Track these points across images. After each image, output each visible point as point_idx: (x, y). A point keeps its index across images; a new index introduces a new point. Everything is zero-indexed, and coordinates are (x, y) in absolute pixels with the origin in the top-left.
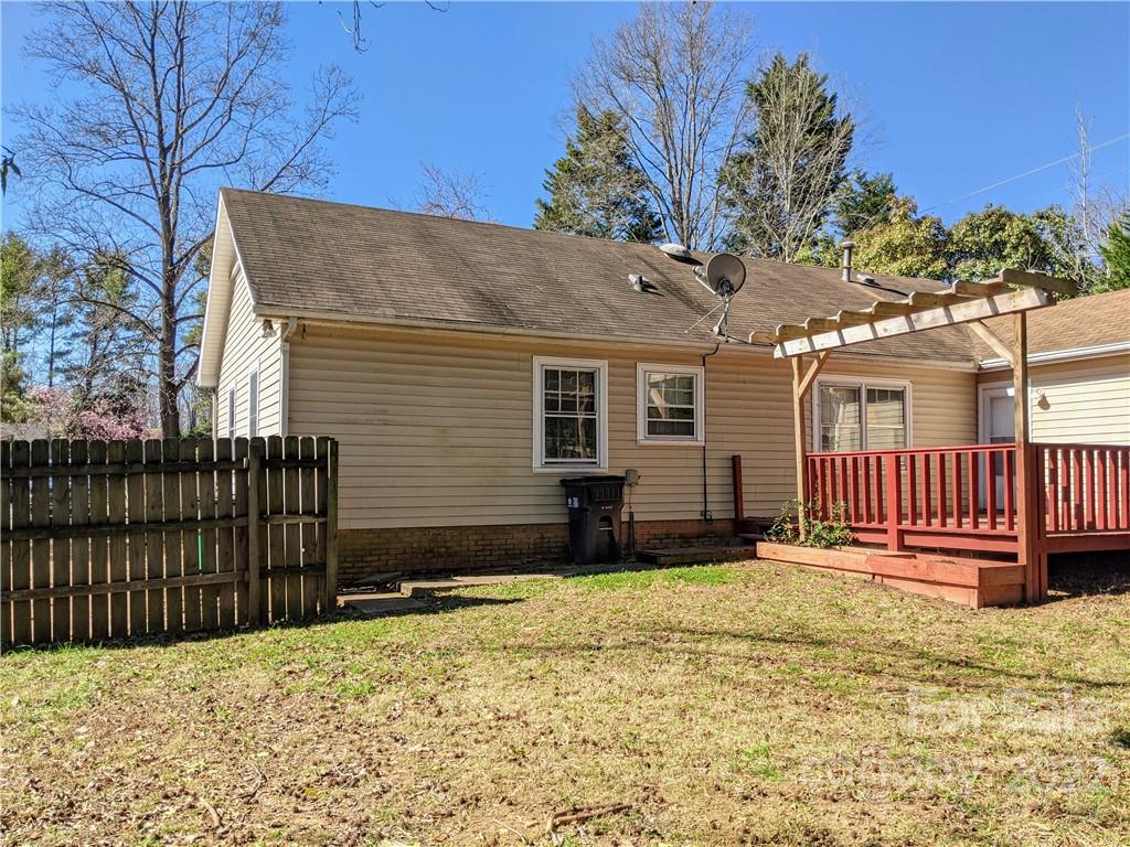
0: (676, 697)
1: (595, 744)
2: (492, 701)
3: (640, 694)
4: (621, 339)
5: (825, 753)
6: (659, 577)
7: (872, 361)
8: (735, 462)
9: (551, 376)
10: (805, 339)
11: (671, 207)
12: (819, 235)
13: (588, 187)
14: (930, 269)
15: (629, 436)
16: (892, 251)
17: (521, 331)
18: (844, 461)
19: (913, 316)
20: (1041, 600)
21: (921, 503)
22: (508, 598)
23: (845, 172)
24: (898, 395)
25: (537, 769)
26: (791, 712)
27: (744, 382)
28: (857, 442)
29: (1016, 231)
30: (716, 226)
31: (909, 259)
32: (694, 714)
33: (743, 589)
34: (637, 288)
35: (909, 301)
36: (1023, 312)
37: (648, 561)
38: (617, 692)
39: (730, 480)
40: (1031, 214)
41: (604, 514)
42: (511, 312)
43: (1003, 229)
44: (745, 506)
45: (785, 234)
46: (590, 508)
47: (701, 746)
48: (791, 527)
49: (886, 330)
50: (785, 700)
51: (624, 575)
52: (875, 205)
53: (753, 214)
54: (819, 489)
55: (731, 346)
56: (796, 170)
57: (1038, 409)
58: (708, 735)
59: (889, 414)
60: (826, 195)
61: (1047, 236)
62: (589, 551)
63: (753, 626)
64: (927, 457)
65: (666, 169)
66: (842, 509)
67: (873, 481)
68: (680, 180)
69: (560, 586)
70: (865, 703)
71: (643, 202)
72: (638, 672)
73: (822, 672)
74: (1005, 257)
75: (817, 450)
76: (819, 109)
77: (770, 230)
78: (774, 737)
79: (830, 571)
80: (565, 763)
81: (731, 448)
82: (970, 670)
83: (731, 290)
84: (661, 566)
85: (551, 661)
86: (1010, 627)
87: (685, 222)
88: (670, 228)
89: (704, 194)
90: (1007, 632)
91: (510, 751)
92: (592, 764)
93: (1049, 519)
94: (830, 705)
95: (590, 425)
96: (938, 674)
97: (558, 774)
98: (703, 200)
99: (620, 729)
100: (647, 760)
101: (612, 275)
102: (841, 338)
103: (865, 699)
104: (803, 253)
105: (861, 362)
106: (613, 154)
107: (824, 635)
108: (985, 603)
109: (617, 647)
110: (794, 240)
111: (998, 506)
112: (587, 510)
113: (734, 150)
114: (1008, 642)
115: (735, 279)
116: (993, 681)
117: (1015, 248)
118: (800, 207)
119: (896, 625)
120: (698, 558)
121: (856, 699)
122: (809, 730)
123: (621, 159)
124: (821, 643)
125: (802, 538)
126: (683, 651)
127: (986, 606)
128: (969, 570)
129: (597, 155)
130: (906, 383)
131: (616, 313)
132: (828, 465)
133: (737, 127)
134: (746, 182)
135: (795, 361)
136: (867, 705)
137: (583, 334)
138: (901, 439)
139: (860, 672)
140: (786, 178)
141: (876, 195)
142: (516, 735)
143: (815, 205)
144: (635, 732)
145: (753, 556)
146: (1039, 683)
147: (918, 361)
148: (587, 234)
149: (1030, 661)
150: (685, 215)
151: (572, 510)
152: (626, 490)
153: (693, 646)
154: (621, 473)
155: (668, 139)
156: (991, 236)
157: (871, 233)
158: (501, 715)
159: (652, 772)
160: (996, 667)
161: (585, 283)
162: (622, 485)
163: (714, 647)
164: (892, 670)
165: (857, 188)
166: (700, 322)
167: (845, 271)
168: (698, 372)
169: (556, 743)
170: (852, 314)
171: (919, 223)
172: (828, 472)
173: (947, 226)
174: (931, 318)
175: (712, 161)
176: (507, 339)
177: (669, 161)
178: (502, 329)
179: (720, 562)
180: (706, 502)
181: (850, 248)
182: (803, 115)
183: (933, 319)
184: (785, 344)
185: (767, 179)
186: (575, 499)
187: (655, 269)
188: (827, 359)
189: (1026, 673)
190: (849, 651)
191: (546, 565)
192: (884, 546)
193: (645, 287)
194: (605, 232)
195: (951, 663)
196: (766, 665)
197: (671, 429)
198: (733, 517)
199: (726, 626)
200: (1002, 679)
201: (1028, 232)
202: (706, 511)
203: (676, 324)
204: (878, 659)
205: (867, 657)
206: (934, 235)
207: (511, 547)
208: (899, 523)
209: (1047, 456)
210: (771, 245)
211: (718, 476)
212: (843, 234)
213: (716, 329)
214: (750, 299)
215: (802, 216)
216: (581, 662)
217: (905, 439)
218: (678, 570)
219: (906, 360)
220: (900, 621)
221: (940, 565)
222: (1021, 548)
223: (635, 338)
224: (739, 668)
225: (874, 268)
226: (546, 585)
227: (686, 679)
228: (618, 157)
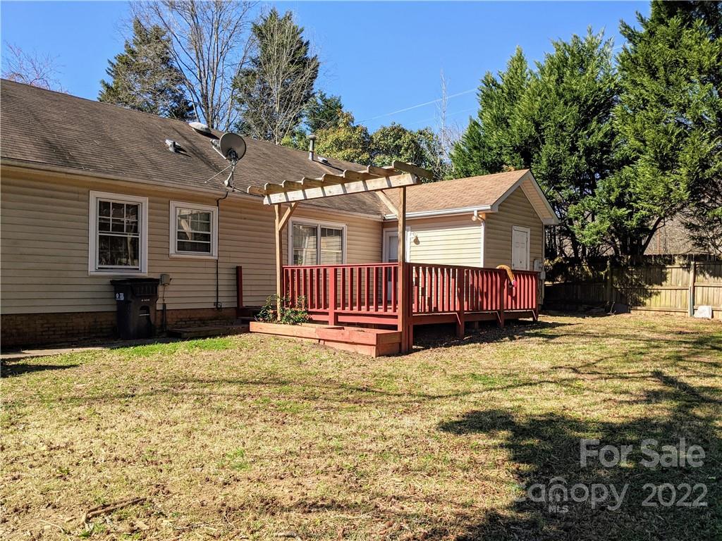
0: (185, 424)
1: (123, 460)
2: (47, 437)
3: (160, 424)
4: (159, 183)
5: (279, 451)
6: (181, 347)
7: (324, 211)
8: (238, 271)
9: (104, 206)
10: (283, 194)
11: (200, 99)
12: (296, 129)
13: (140, 76)
14: (360, 158)
15: (165, 251)
16: (339, 145)
17: (80, 172)
18: (305, 271)
19: (346, 185)
20: (409, 351)
21: (348, 297)
22: (66, 364)
23: (313, 91)
24: (339, 233)
25: (78, 481)
26: (260, 427)
27: (245, 219)
28: (315, 260)
29: (407, 140)
30: (231, 117)
31: (349, 150)
32: (196, 434)
33: (238, 352)
34: (171, 149)
35: (343, 175)
36: (404, 187)
37: (174, 335)
38: (143, 425)
39: (235, 282)
40: (415, 131)
41: (143, 305)
42: (72, 157)
43: (400, 138)
44: (244, 299)
45: (275, 126)
46: (133, 301)
47: (199, 454)
48: (272, 312)
49: (330, 192)
50: (258, 420)
51: (156, 346)
52: (330, 115)
53: (255, 110)
54: (290, 288)
55: (236, 194)
56: (283, 85)
57: (413, 244)
58: (204, 447)
59: (334, 244)
60: (302, 104)
61: (423, 145)
62: (132, 330)
63: (242, 375)
64: (352, 270)
65: (197, 71)
66: (303, 300)
67: (322, 283)
68: (207, 81)
69: (108, 355)
70: (307, 417)
71: (181, 93)
72: (160, 410)
73: (283, 400)
74: (401, 155)
75: (290, 265)
76: (298, 49)
77: (266, 122)
78: (249, 444)
79: (294, 338)
80: (100, 475)
81: (236, 262)
82: (368, 393)
83: (236, 158)
84: (184, 339)
85: (96, 407)
86: (392, 367)
87: (210, 110)
88: (200, 113)
89: (223, 93)
90: (390, 370)
91: (58, 471)
92: (120, 473)
93: (414, 306)
94: (285, 421)
95: (135, 242)
96: (350, 396)
97: (93, 484)
98: (223, 96)
99: (143, 448)
100: (160, 467)
101: (154, 139)
102: (305, 195)
103: (306, 415)
104: (286, 139)
105: (318, 211)
106: (159, 56)
107: (286, 378)
108: (380, 354)
109: (146, 394)
110: (281, 131)
111: (388, 299)
112: (131, 302)
113: (244, 66)
114: (390, 376)
115: (239, 151)
116: (379, 398)
117: (406, 150)
118: (285, 110)
119: (330, 369)
120: (210, 333)
121: (301, 415)
122: (271, 437)
123: (166, 61)
124: (284, 383)
125: (279, 318)
126: (194, 394)
127: (379, 356)
128: (371, 335)
129: (147, 55)
130: (344, 225)
131: (155, 166)
132: (296, 273)
133: (246, 52)
134: (251, 89)
135: (276, 207)
136: (307, 418)
137: (130, 178)
138: (340, 259)
139: (306, 399)
140: (277, 90)
141: (332, 109)
142: (64, 459)
143: (294, 110)
144: (154, 450)
145: (247, 331)
146: (404, 399)
147: (350, 213)
148: (139, 109)
149: (400, 386)
150: (210, 105)
151: (119, 302)
152: (160, 288)
153: (201, 390)
154: (157, 276)
155: (199, 53)
156: (394, 141)
157: (327, 132)
158: (53, 446)
159: (163, 475)
160: (381, 391)
161: (133, 142)
162: (157, 285)
163: (215, 390)
164: (325, 396)
165: (320, 102)
166: (215, 176)
167: (311, 154)
168: (214, 211)
169: (94, 462)
170: (310, 180)
171: (355, 129)
172: (296, 278)
173: (371, 133)
174: (356, 187)
175: (229, 71)
176: (69, 176)
177: (199, 67)
178: (65, 170)
179: (225, 335)
180: (217, 297)
181: (314, 139)
182: (288, 50)
183: (357, 187)
184: (270, 195)
185: (264, 89)
186: (122, 294)
187: (186, 138)
188: (297, 207)
189: (397, 393)
190: (301, 387)
191: (98, 341)
192: (326, 323)
193: (178, 149)
194: (153, 110)
195: (358, 389)
196: (248, 400)
197: (194, 247)
198: (236, 306)
199: (225, 376)
200: (385, 397)
201: (413, 142)
202: (217, 302)
203: (199, 177)
204: (317, 390)
205: (310, 389)
206: (363, 137)
207: (71, 328)
208: (336, 309)
209: (414, 271)
210: (267, 132)
211: (226, 279)
212: (311, 131)
213: (226, 182)
214: (250, 165)
215: (286, 116)
216: (118, 407)
217: (342, 259)
218: (195, 341)
219: (344, 212)
220: (332, 367)
221: (356, 333)
222: (399, 322)
223: (168, 183)
224: (230, 402)
225: (328, 154)
226: (97, 355)
227: (193, 412)
228: (163, 59)
